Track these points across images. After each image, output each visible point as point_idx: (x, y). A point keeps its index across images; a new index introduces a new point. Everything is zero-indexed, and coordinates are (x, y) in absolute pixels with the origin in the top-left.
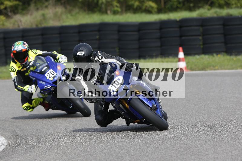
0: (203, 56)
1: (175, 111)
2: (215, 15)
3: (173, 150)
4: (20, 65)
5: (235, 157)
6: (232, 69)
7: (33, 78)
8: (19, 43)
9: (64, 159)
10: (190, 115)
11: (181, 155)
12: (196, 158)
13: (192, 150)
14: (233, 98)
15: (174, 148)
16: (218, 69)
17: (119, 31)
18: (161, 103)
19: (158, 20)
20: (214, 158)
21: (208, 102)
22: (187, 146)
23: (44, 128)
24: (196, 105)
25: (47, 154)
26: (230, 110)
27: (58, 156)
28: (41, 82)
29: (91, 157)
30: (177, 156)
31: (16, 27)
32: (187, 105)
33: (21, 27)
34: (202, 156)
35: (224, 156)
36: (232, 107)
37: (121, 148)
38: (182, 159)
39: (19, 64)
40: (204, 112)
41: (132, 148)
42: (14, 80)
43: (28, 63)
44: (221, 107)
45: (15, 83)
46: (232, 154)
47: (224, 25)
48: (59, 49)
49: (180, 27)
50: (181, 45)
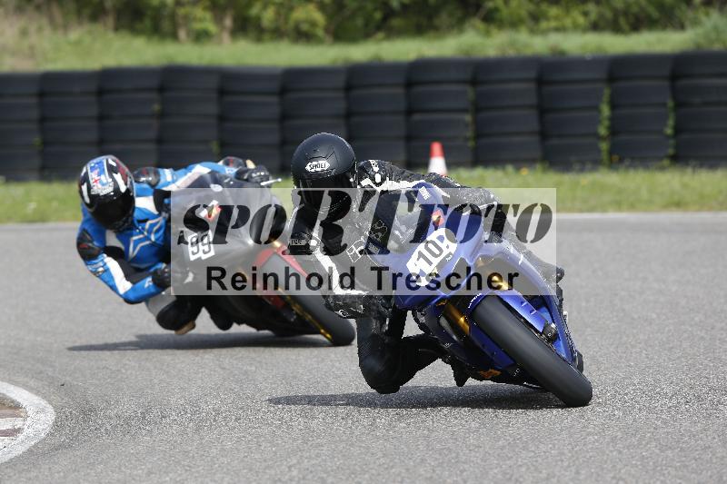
6: (591, 210)
17: (222, 92)
47: (541, 82)
48: (37, 140)
49: (409, 84)
50: (409, 138)
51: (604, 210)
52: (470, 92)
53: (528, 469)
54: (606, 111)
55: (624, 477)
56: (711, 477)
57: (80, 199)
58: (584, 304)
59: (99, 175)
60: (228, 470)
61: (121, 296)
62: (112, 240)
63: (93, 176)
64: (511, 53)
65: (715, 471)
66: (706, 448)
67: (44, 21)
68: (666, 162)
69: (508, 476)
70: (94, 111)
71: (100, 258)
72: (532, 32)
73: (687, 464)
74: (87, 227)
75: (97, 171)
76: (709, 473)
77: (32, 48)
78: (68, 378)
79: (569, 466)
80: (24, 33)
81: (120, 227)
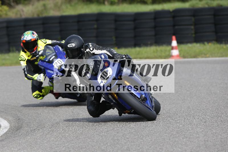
0: (195, 45)
1: (168, 96)
2: (206, 6)
3: (166, 133)
4: (30, 55)
5: (224, 140)
7: (41, 67)
8: (28, 33)
9: (63, 142)
10: (183, 100)
11: (173, 138)
12: (187, 140)
13: (184, 133)
14: (222, 84)
15: (167, 131)
16: (209, 57)
17: (116, 21)
19: (152, 11)
20: (205, 141)
21: (200, 88)
22: (179, 129)
23: (45, 112)
24: (188, 91)
25: (47, 137)
26: (220, 95)
27: (58, 138)
28: (49, 71)
29: (89, 140)
30: (170, 139)
31: (18, 16)
32: (180, 91)
33: (24, 17)
34: (193, 139)
35: (213, 139)
36: (222, 93)
37: (117, 131)
38: (174, 142)
39: (28, 53)
40: (195, 97)
41: (127, 131)
42: (24, 69)
43: (37, 52)
44: (211, 93)
45: (25, 72)
46: (222, 137)
47: (215, 15)
48: (59, 37)
49: (174, 17)
52: (193, 19)
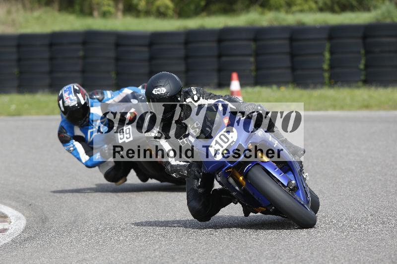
6: (319, 109)
18: (308, 179)
19: (182, 30)
47: (292, 40)
48: (16, 71)
49: (220, 41)
50: (220, 70)
51: (326, 110)
52: (253, 45)
53: (285, 251)
54: (327, 55)
55: (337, 256)
56: (385, 255)
57: (59, 108)
58: (315, 161)
59: (69, 94)
60: (121, 251)
61: (83, 163)
62: (78, 132)
63: (65, 95)
64: (276, 24)
65: (387, 253)
66: (382, 240)
67: (20, 6)
68: (360, 84)
69: (274, 255)
70: (47, 55)
71: (71, 142)
72: (287, 12)
73: (372, 248)
74: (63, 125)
75: (67, 93)
76: (384, 254)
77: (13, 21)
78: (33, 201)
79: (307, 250)
80: (9, 12)
81: (82, 124)
